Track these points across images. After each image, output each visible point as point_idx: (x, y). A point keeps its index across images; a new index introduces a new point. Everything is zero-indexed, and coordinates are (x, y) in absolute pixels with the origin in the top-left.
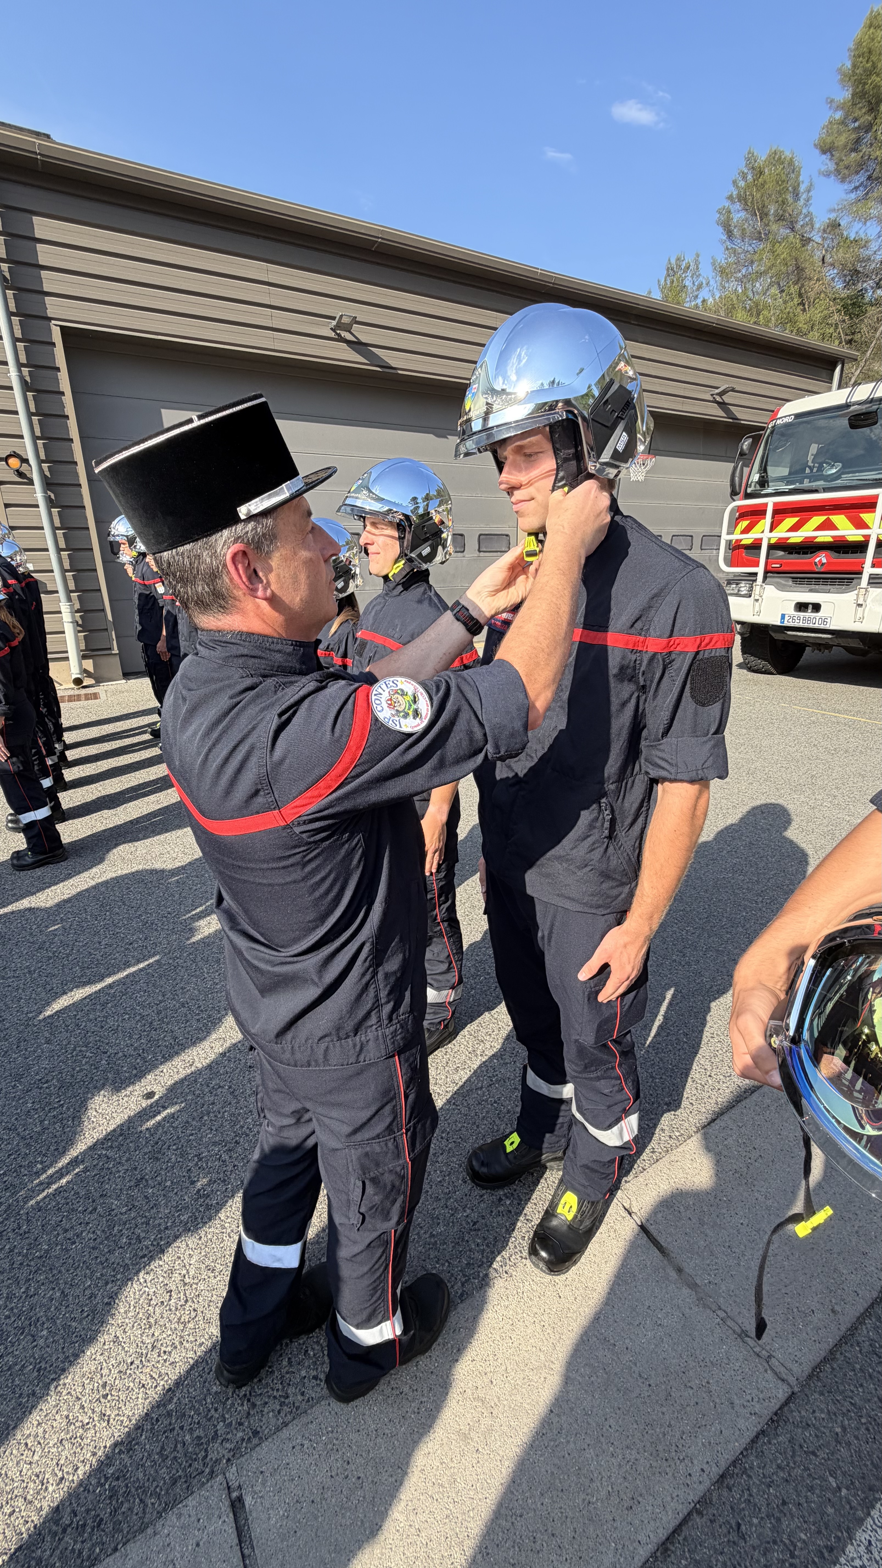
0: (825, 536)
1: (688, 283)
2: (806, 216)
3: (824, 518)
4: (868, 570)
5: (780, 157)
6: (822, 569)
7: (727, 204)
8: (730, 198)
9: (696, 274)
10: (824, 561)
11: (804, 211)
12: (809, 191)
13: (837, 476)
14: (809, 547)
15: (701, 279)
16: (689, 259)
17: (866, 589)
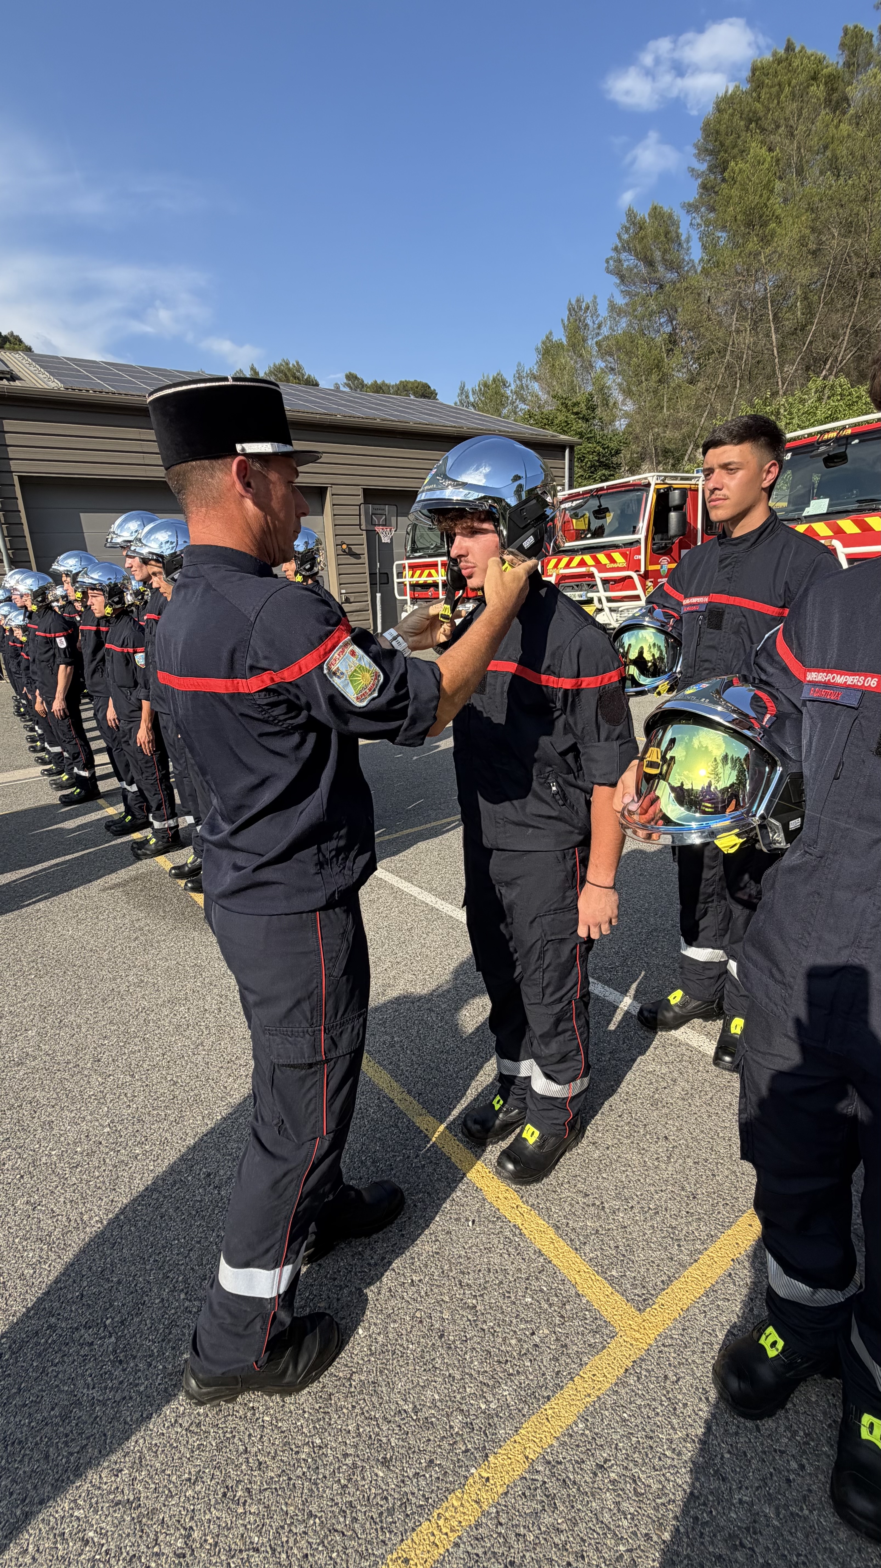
1: (589, 321)
2: (688, 263)
5: (660, 213)
7: (614, 254)
8: (616, 249)
9: (595, 314)
11: (687, 258)
12: (688, 241)
15: (600, 318)
16: (588, 300)
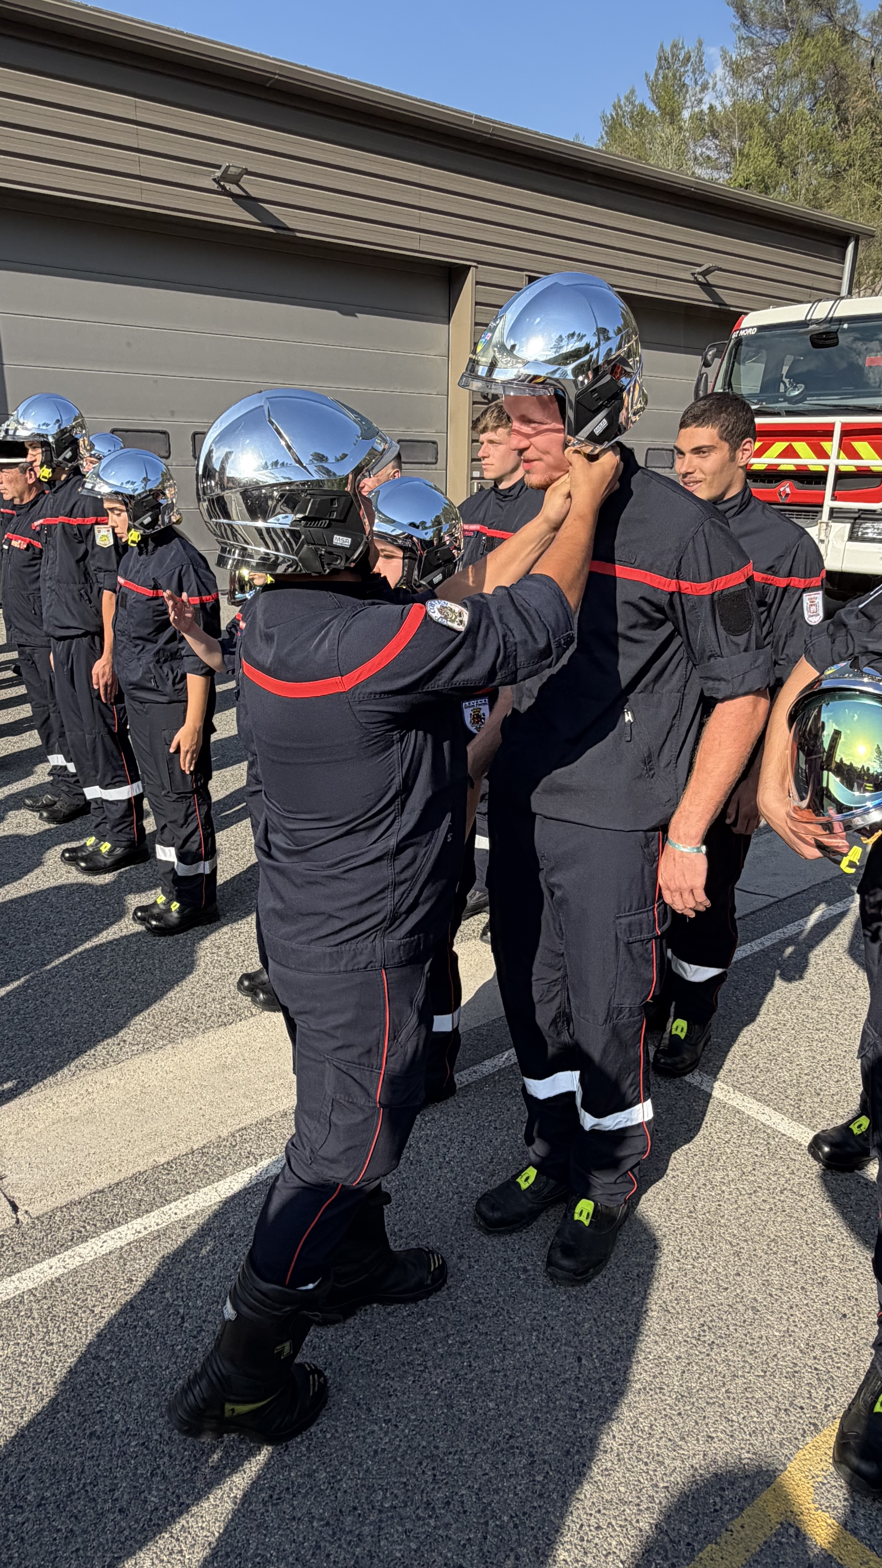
0: (788, 465)
1: (688, 80)
3: (786, 444)
4: (829, 503)
6: (787, 501)
9: (699, 70)
10: (788, 491)
13: (801, 398)
14: (772, 476)
15: (706, 76)
16: (690, 46)
17: (827, 524)
